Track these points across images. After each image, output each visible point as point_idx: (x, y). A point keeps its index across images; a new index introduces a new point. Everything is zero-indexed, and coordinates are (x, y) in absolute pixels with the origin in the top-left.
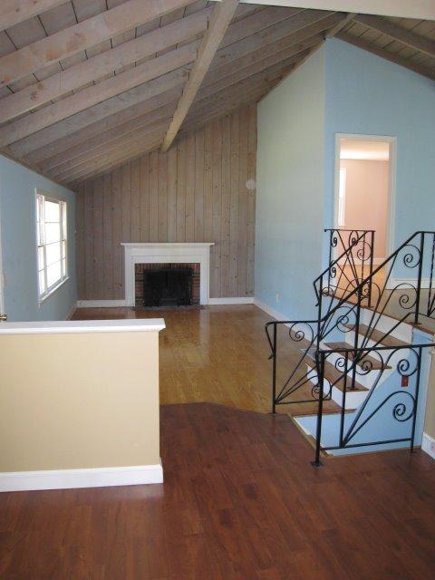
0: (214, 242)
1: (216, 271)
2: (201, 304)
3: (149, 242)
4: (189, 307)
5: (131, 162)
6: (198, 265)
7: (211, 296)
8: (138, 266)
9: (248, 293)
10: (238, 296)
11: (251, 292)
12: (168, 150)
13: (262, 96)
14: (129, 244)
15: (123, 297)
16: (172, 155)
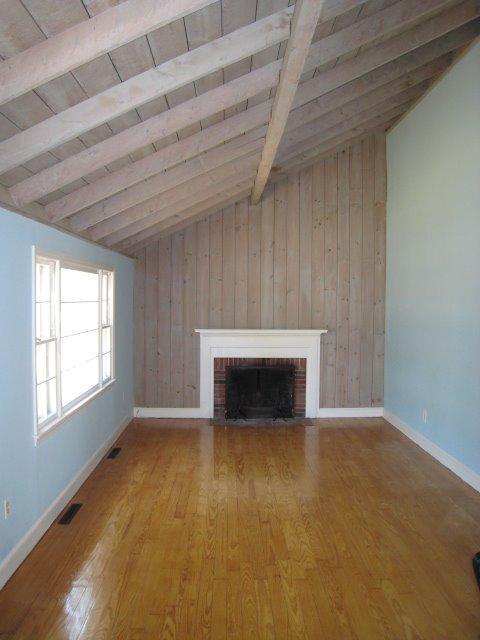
0: (327, 327)
1: (330, 369)
2: (307, 416)
3: (234, 327)
4: (290, 422)
5: (210, 216)
6: (304, 361)
7: (323, 405)
8: (218, 362)
9: (375, 402)
10: (360, 405)
11: (379, 400)
12: (262, 198)
13: (396, 120)
14: (207, 331)
15: (196, 404)
16: (267, 205)
